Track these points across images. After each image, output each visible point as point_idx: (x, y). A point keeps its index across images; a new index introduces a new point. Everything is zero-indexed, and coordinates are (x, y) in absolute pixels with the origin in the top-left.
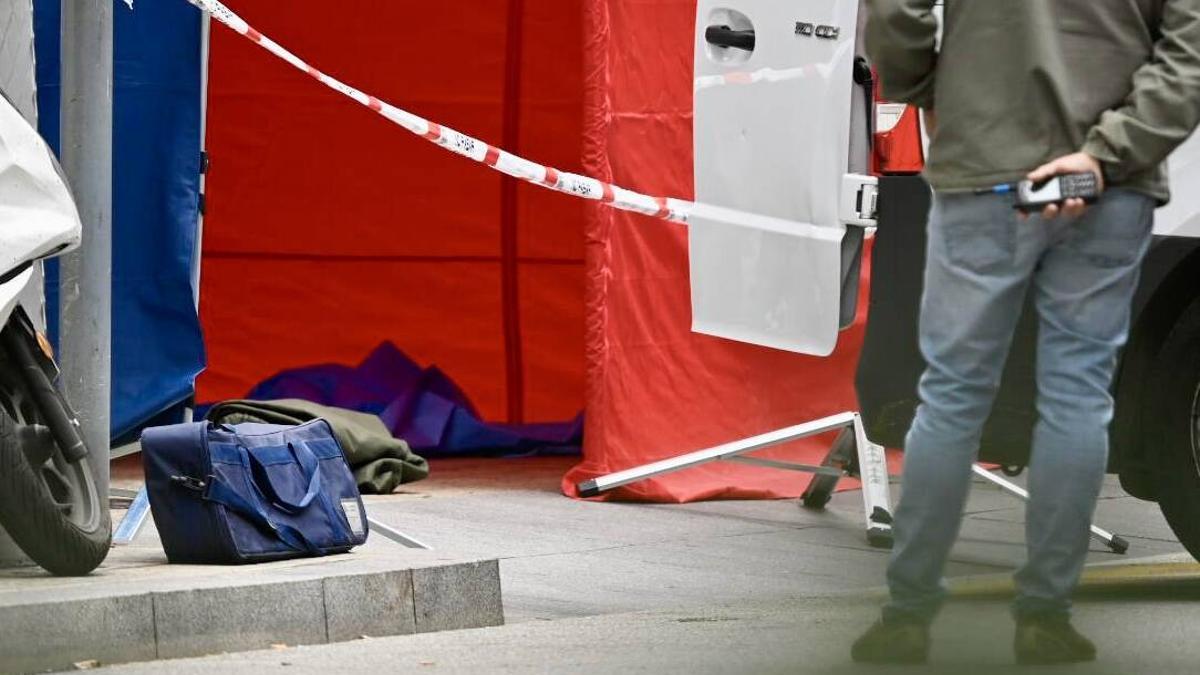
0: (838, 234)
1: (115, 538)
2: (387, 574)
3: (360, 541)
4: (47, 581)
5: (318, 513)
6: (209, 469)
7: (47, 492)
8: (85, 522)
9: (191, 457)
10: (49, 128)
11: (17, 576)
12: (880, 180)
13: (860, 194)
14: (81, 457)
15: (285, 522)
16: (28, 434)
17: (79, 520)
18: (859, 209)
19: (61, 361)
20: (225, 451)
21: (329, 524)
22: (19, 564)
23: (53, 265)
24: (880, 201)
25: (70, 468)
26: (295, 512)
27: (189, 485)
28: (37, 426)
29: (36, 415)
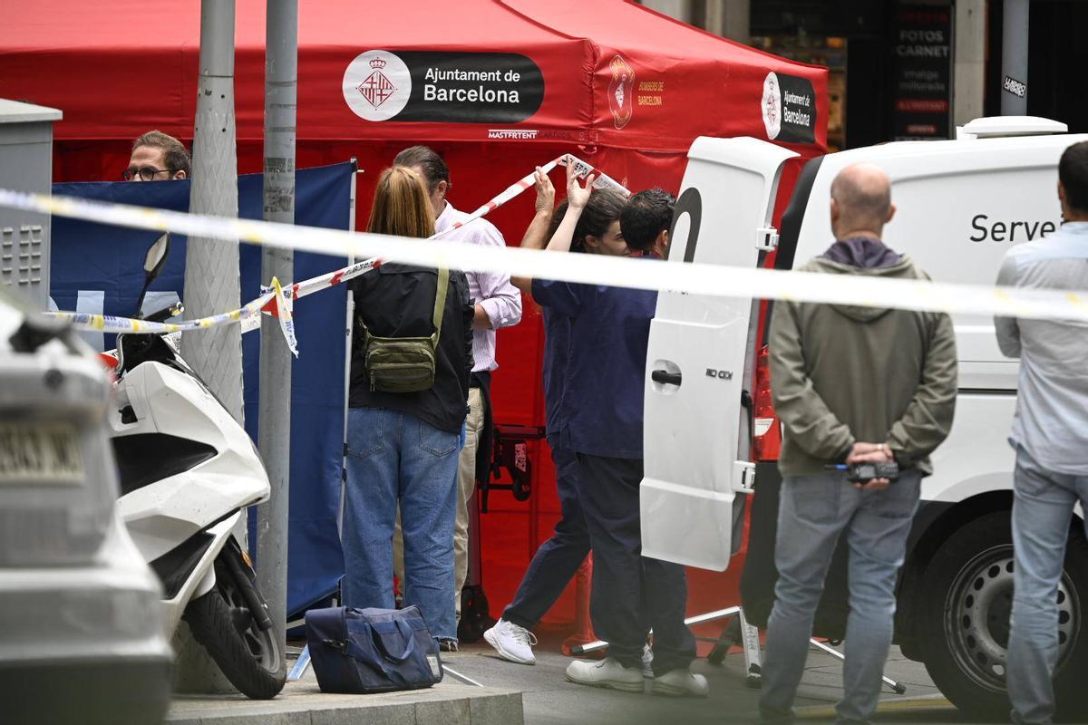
0: (730, 498)
1: (289, 677)
2: (454, 701)
3: (438, 680)
4: (247, 702)
5: (413, 663)
6: (346, 635)
7: (248, 648)
8: (271, 667)
9: (336, 628)
10: (251, 427)
11: (228, 699)
12: (757, 465)
13: (744, 473)
14: (270, 627)
15: (393, 668)
16: (236, 613)
17: (267, 666)
18: (744, 482)
19: (258, 569)
20: (356, 625)
21: (419, 670)
22: (230, 692)
23: (254, 511)
24: (756, 478)
25: (261, 634)
26: (398, 662)
27: (334, 645)
28: (242, 608)
29: (241, 601)
